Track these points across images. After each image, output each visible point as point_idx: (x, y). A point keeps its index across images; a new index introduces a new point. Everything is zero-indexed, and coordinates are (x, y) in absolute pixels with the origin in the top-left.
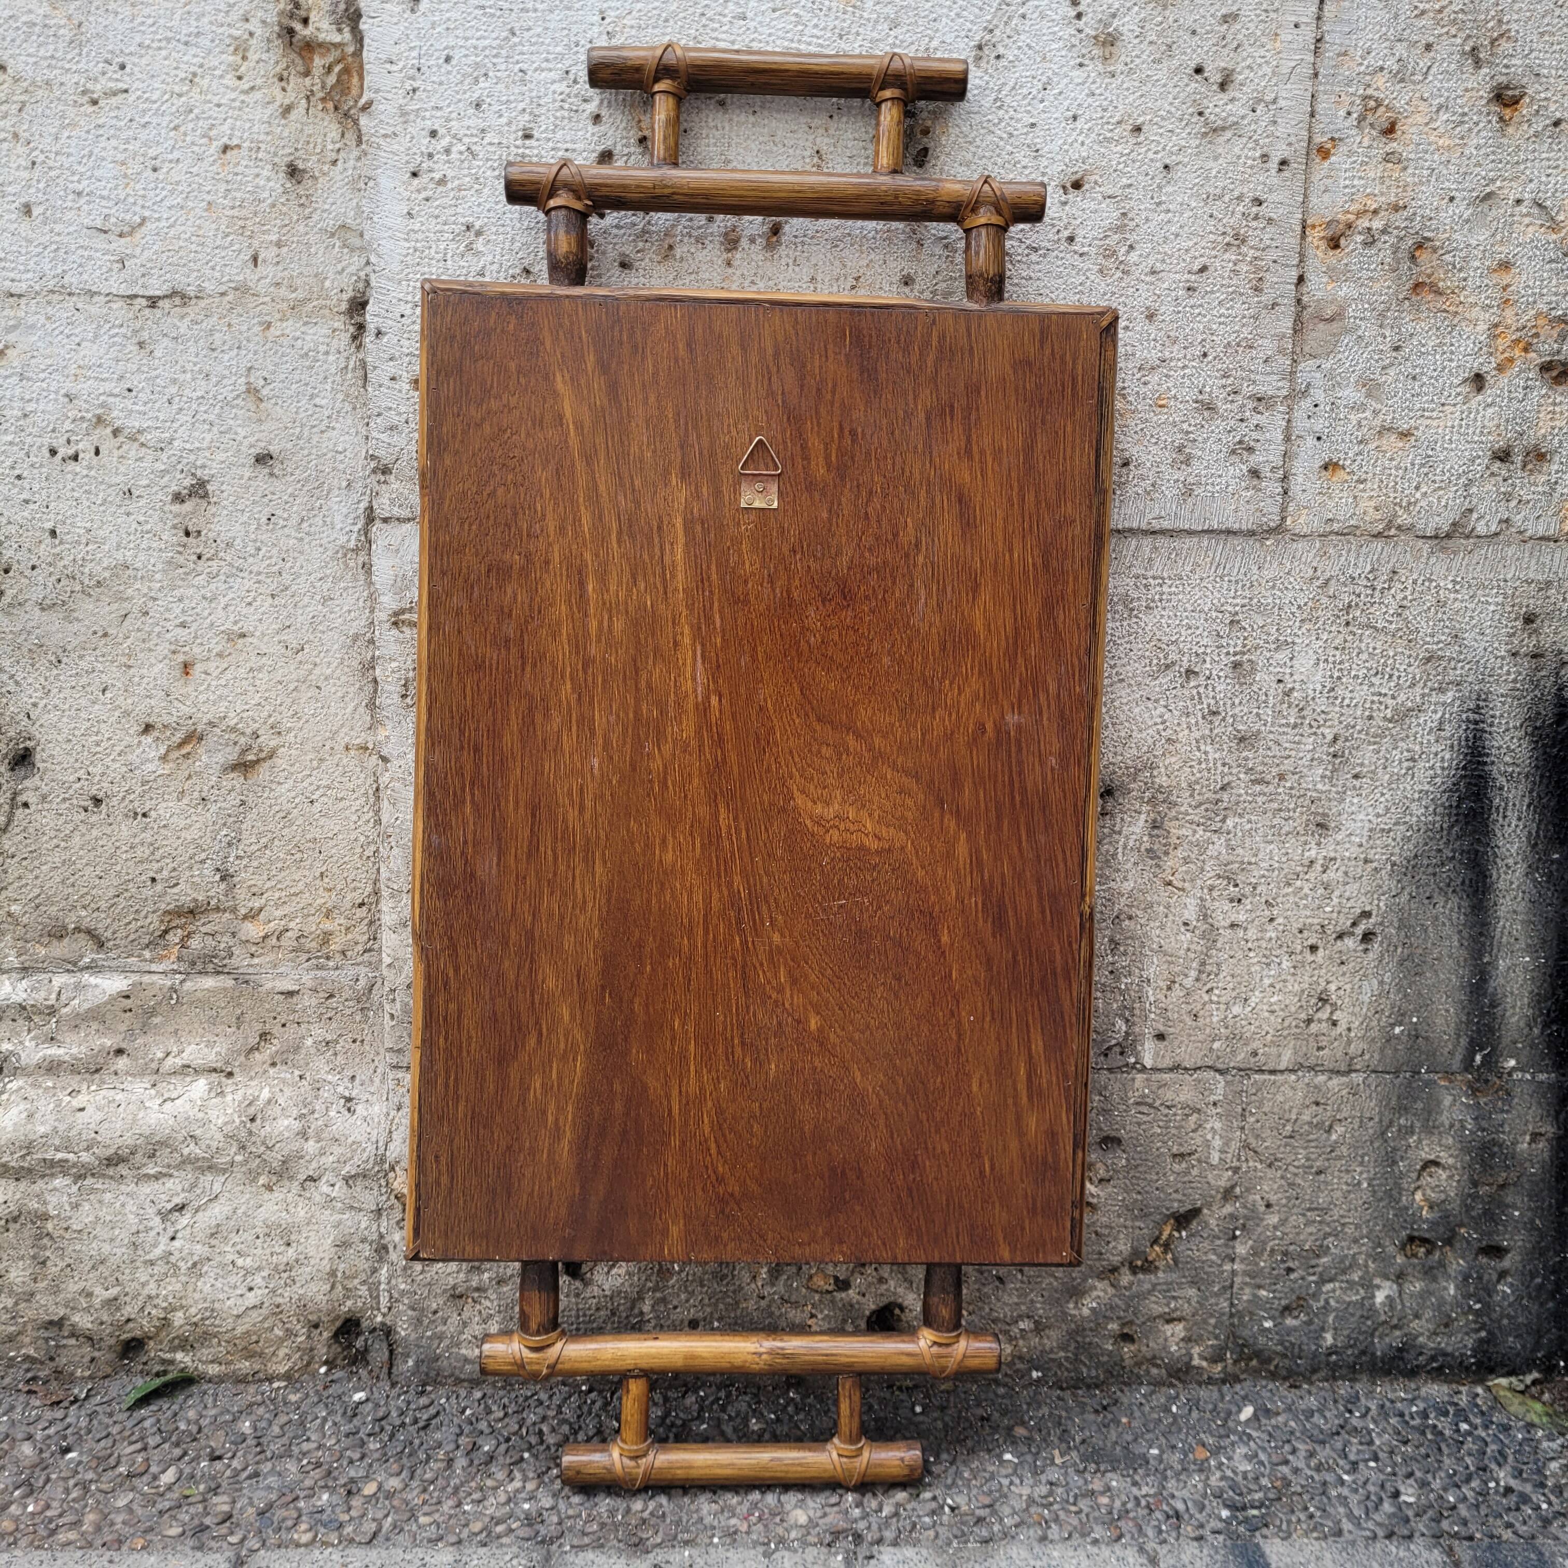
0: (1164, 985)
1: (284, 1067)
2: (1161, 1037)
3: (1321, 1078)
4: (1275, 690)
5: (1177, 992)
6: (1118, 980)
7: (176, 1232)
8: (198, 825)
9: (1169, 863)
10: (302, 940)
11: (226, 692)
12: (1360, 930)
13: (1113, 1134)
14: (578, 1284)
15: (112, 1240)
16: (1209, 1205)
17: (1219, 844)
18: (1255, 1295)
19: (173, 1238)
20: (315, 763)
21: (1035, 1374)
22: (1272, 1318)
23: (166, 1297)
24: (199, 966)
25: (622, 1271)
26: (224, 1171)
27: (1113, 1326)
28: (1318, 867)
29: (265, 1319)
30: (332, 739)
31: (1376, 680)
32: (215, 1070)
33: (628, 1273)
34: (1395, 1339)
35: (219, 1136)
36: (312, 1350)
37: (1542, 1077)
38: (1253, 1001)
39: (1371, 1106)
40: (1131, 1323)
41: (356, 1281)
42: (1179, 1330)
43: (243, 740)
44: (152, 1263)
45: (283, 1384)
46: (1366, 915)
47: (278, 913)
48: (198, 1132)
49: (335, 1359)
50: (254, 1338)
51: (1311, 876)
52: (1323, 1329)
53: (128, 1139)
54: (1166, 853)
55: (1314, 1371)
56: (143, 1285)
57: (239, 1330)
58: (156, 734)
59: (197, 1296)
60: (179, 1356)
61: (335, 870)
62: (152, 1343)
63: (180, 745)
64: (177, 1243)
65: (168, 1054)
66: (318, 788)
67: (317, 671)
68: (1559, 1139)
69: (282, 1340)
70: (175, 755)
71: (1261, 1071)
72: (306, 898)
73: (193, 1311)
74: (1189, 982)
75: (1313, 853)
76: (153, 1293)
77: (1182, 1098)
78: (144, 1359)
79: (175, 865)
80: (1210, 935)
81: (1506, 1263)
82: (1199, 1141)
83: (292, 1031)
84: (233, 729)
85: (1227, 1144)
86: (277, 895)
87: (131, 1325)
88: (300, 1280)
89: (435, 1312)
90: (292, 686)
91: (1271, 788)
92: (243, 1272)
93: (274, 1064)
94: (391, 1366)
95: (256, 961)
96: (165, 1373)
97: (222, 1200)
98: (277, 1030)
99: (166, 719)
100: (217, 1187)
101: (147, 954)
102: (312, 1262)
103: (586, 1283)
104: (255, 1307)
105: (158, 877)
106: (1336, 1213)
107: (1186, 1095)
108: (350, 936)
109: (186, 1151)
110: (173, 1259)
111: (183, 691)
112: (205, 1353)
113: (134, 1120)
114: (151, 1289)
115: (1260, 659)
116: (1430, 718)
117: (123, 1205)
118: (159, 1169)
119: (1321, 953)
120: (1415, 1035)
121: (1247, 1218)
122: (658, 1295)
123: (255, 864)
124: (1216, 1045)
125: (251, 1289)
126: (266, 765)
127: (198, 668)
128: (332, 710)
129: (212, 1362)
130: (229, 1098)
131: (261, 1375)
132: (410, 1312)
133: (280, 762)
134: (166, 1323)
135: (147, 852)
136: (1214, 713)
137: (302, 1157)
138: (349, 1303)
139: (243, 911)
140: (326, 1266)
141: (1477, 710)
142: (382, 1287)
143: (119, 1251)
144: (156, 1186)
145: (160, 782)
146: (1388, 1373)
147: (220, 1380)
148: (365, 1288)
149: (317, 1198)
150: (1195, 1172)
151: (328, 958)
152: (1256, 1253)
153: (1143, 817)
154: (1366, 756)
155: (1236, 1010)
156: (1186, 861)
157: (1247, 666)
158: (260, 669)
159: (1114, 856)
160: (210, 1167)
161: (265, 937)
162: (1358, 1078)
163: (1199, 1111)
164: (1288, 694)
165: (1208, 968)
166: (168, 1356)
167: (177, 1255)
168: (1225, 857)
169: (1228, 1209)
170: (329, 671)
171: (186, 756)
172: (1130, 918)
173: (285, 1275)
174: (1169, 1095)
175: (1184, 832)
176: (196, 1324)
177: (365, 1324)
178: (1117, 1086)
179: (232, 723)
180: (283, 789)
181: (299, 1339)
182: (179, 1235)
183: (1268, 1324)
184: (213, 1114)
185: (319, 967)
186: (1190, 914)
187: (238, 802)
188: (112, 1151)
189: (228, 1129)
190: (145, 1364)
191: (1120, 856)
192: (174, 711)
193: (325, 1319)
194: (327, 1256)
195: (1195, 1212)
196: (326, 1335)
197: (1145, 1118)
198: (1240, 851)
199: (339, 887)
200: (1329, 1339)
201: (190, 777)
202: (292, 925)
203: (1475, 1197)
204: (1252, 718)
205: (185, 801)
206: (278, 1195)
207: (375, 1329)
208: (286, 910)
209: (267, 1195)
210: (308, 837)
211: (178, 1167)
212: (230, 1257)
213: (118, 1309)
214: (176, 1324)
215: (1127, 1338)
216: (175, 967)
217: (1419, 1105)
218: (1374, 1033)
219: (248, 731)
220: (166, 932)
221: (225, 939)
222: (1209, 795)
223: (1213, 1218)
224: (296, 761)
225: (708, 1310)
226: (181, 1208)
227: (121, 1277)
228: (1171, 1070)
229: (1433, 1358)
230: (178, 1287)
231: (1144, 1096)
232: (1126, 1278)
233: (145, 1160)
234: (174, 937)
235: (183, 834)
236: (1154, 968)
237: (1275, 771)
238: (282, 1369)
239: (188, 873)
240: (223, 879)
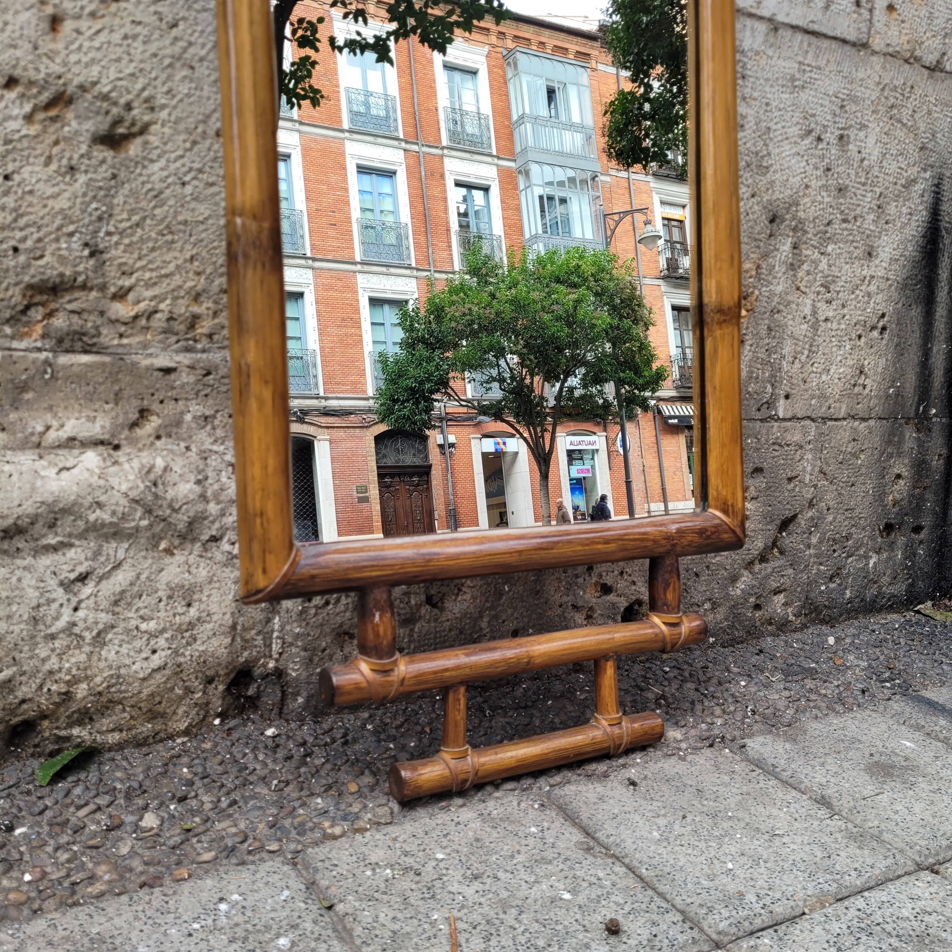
0: (791, 359)
1: (170, 440)
2: (787, 397)
3: (857, 423)
4: (857, 157)
5: (797, 365)
6: (769, 356)
7: (80, 602)
8: (66, 195)
9: (801, 274)
10: (172, 323)
11: (99, 55)
12: (881, 324)
13: (760, 465)
14: (436, 611)
15: (9, 617)
16: (801, 512)
17: (824, 261)
18: (819, 570)
19: (76, 609)
20: (188, 145)
21: (711, 640)
22: (825, 583)
23: (69, 671)
24: (67, 344)
25: (468, 597)
26: (130, 536)
27: (752, 600)
28: (866, 282)
29: (168, 679)
30: (204, 122)
31: (900, 158)
32: (102, 443)
33: (474, 598)
34: (874, 591)
35: (124, 502)
36: (207, 704)
37: (944, 420)
38: (831, 373)
39: (877, 441)
40: (761, 596)
41: (253, 632)
42: (780, 598)
43: (115, 110)
44: (53, 637)
45: (185, 739)
46: (883, 316)
47: (149, 293)
48: (103, 498)
49: (228, 709)
50: (158, 699)
51: (863, 288)
52: (846, 588)
53: (29, 508)
54: (799, 267)
55: (841, 615)
56: (44, 661)
57: (146, 692)
58: (19, 89)
59: (102, 664)
60: (76, 731)
61: (204, 254)
62: (46, 723)
63: (48, 106)
64: (81, 614)
65: (48, 428)
66: (191, 169)
67: (192, 50)
68: (948, 457)
69: (181, 698)
70: (41, 116)
71: (831, 419)
72: (177, 280)
73: (98, 680)
74: (803, 358)
75: (864, 272)
76: (56, 667)
77: (795, 439)
78: (37, 741)
79: (41, 234)
80: (815, 327)
81: (923, 535)
82: (800, 468)
83: (170, 408)
84: (105, 97)
85: (813, 470)
86: (147, 275)
87: (25, 706)
88: (202, 637)
89: (324, 650)
90: (167, 61)
91: (849, 226)
92: (146, 636)
93: (158, 437)
94: (283, 705)
95: (125, 341)
96: (58, 751)
97: (125, 566)
98: (156, 407)
99: (32, 74)
100: (121, 554)
101: (8, 330)
102: (215, 618)
103: (442, 609)
104: (159, 668)
105: (21, 246)
106: (857, 511)
107: (797, 437)
108: (217, 321)
109: (92, 518)
110: (76, 630)
111: (52, 46)
112: (106, 723)
113: (33, 489)
114: (53, 663)
115: (852, 133)
116: (919, 187)
117: (19, 580)
118: (59, 539)
119: (863, 339)
120: (897, 395)
121: (819, 519)
122: (493, 613)
123: (126, 241)
124: (813, 402)
125: (154, 652)
126: (138, 141)
127: (68, 26)
128: (205, 93)
129: (113, 730)
130: (126, 466)
131: (162, 735)
132: (302, 653)
133: (154, 140)
134: (67, 696)
135: (9, 218)
136: (828, 170)
137: (205, 518)
138: (246, 654)
139: (113, 290)
140: (228, 620)
141: (937, 186)
142: (275, 634)
143: (16, 629)
144: (57, 557)
145: (25, 143)
146: (871, 611)
147: (120, 747)
148: (260, 638)
149: (219, 557)
150: (797, 489)
151: (195, 341)
152: (821, 542)
153: (790, 239)
154: (892, 209)
155: (824, 377)
156: (808, 273)
157: (845, 139)
158: (135, 37)
159: (774, 266)
160: (115, 534)
161: (136, 317)
162: (872, 423)
163: (801, 447)
164: (862, 160)
165: (814, 349)
166: (63, 733)
167: (81, 625)
168: (826, 272)
169: (810, 514)
170: (203, 53)
171: (54, 119)
172: (778, 312)
173: (187, 634)
174: (789, 437)
175: (809, 252)
176: (100, 694)
177: (257, 672)
178: (764, 431)
179: (106, 89)
180: (156, 167)
181: (197, 696)
182: (83, 605)
183: (823, 588)
184: (114, 482)
185: (188, 350)
186: (807, 311)
187: (108, 174)
188: (10, 521)
189: (133, 494)
190: (36, 746)
191: (777, 268)
192: (42, 68)
193: (222, 672)
194: (229, 610)
195: (795, 517)
196: (221, 688)
197: (777, 454)
198: (833, 268)
199: (208, 271)
200: (848, 593)
201: (56, 143)
202: (162, 306)
203: (913, 495)
204: (844, 176)
205: (54, 166)
206: (179, 557)
207: (268, 675)
208: (156, 291)
209: (168, 560)
210: (180, 218)
211: (83, 536)
212: (133, 623)
213: (11, 691)
214: (79, 696)
215: (757, 607)
216: (39, 344)
217: (896, 439)
218: (881, 393)
219: (122, 101)
220: (28, 307)
221: (92, 318)
222: (822, 228)
223: (802, 521)
224: (169, 140)
225: (526, 620)
226: (83, 578)
227: (17, 656)
228: (790, 420)
229: (889, 600)
230: (83, 657)
231: (777, 438)
232: (757, 567)
233: (45, 530)
234: (37, 314)
235: (50, 203)
236: (788, 349)
237: (853, 214)
238: (183, 726)
239: (54, 246)
240: (92, 254)
